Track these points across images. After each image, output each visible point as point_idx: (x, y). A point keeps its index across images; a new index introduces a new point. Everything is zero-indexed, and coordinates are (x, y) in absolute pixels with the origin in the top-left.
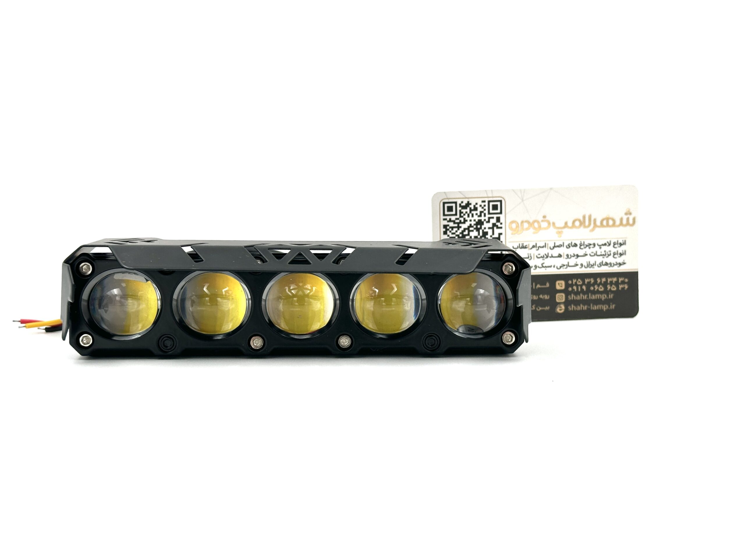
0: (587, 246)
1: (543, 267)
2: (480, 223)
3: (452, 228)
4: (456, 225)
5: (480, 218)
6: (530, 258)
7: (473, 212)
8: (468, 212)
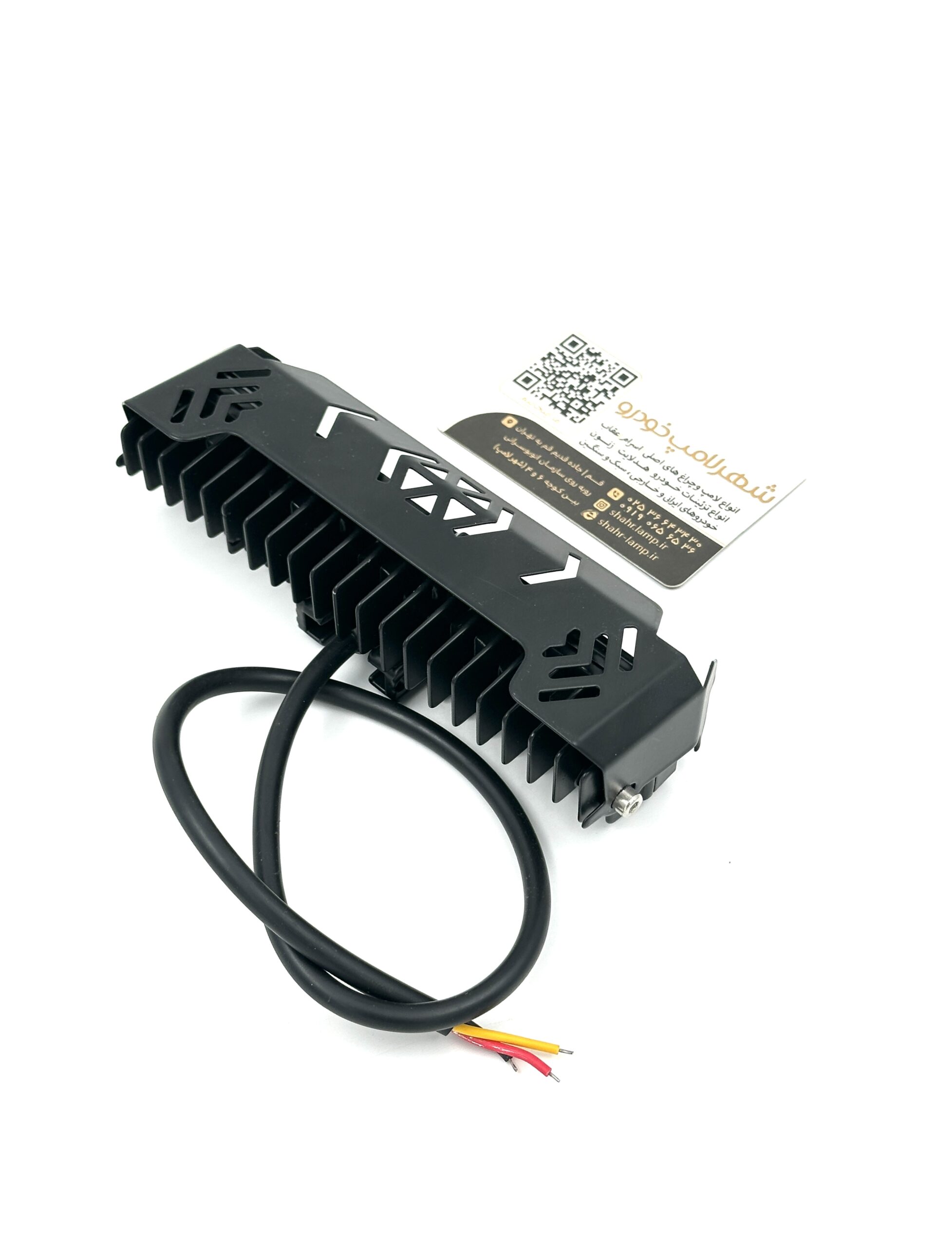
0: (688, 482)
1: (616, 464)
2: (592, 378)
3: (556, 360)
4: (564, 362)
5: (596, 374)
6: (610, 446)
7: (594, 364)
8: (590, 361)
